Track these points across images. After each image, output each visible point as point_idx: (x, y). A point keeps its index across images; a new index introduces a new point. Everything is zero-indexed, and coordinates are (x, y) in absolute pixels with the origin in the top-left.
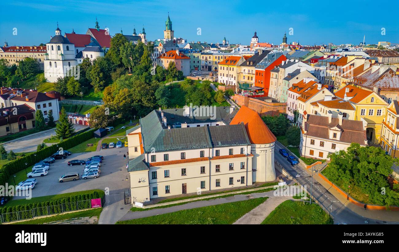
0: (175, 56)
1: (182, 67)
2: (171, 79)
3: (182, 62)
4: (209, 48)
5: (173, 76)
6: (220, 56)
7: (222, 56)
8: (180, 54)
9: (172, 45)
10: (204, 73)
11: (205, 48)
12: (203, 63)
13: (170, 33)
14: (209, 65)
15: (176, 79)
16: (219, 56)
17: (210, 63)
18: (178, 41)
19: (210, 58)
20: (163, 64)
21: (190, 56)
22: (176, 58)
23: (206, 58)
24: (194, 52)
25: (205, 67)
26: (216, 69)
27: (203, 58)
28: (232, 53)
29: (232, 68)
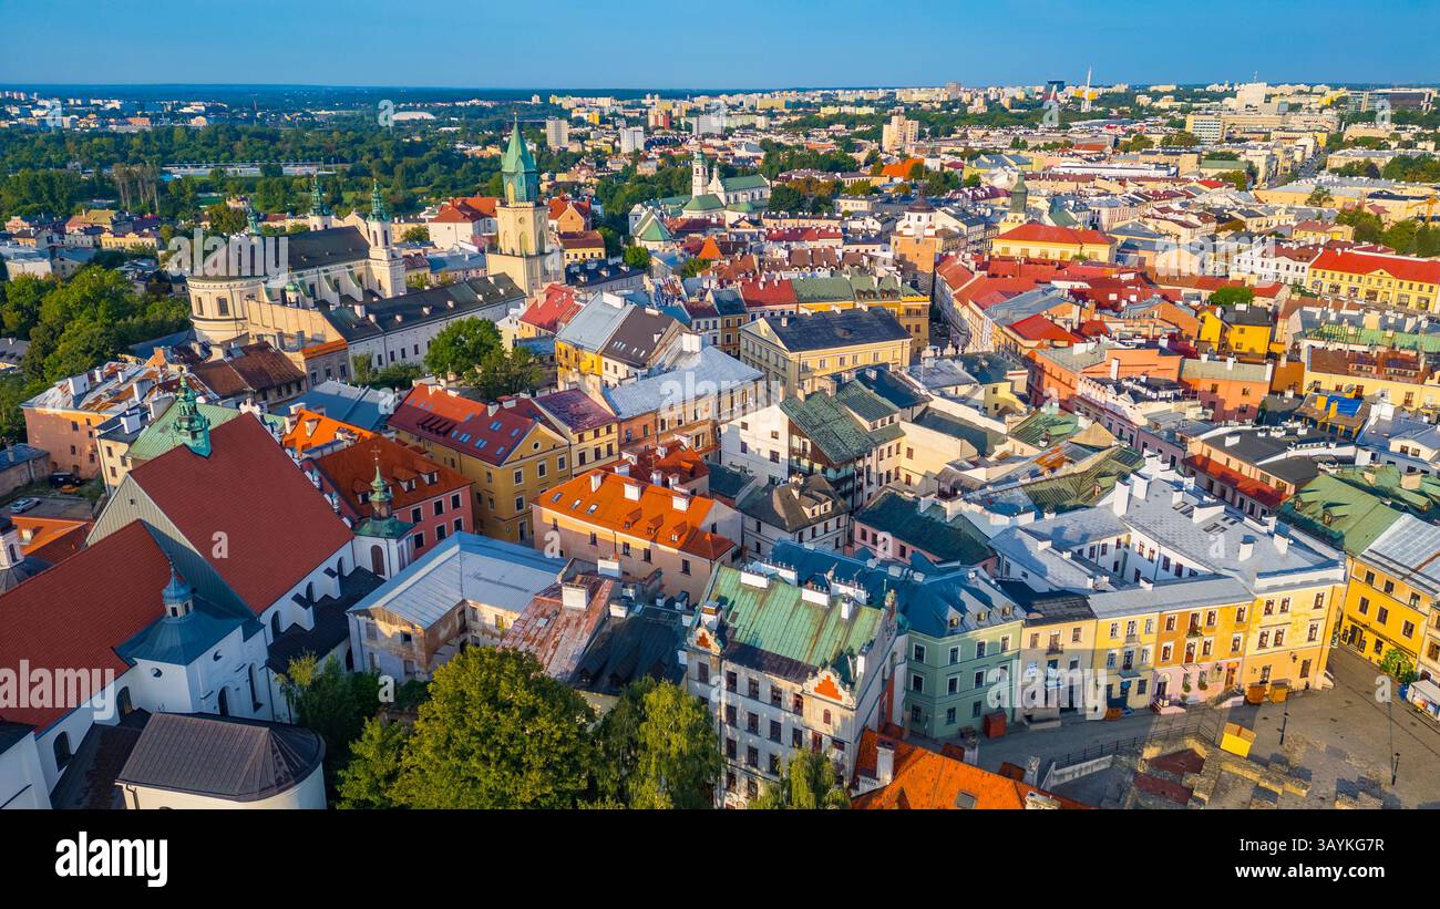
4: (891, 421)
6: (1141, 618)
10: (1073, 773)
11: (875, 425)
13: (529, 215)
16: (1133, 618)
17: (1074, 665)
19: (1076, 639)
21: (955, 651)
23: (1054, 642)
24: (979, 619)
26: (1111, 702)
27: (1034, 644)
28: (1109, 507)
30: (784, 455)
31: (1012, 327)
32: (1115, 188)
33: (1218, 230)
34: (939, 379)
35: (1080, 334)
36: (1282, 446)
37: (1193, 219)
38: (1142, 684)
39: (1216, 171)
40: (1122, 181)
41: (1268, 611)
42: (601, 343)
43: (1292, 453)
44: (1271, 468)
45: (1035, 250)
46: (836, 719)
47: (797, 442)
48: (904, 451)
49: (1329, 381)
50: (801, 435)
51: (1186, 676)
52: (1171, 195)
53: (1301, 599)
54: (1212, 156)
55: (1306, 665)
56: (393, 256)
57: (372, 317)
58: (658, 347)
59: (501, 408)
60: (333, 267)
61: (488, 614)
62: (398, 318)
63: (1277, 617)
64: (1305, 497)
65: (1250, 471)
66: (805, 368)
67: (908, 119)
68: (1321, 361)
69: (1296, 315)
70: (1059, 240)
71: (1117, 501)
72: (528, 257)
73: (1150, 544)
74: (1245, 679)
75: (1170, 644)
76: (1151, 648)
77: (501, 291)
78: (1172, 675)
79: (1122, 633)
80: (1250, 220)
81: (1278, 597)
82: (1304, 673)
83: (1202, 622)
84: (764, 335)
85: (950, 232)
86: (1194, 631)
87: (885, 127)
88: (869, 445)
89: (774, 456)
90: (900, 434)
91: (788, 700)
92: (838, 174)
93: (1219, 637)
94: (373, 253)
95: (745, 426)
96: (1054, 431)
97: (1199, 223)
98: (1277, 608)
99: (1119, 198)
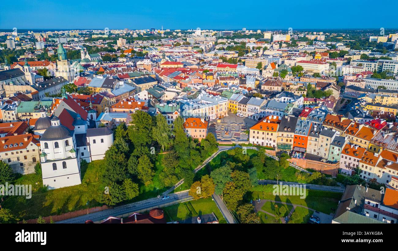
4: (163, 92)
11: (161, 92)
13: (66, 63)
17: (199, 115)
19: (199, 111)
20: (188, 133)
27: (194, 113)
29: (270, 133)
30: (147, 98)
31: (174, 78)
32: (178, 54)
33: (200, 61)
34: (167, 86)
35: (185, 78)
36: (218, 89)
37: (195, 60)
38: (207, 117)
39: (196, 50)
40: (179, 53)
42: (101, 86)
43: (220, 89)
44: (218, 91)
45: (169, 66)
47: (149, 96)
48: (166, 96)
49: (223, 82)
52: (189, 55)
53: (224, 104)
54: (194, 47)
55: (225, 113)
56: (32, 74)
57: (40, 86)
58: (114, 85)
59: (95, 95)
60: (18, 77)
61: (118, 120)
62: (46, 86)
63: (221, 107)
64: (222, 94)
65: (215, 92)
66: (140, 88)
67: (123, 39)
68: (221, 79)
69: (216, 74)
70: (173, 64)
71: (199, 97)
72: (67, 72)
73: (205, 101)
74: (219, 116)
75: (210, 111)
76: (208, 112)
78: (211, 115)
80: (205, 59)
81: (221, 104)
83: (213, 108)
84: (130, 83)
87: (117, 41)
88: (161, 96)
89: (145, 99)
90: (165, 94)
91: (170, 117)
92: (114, 53)
93: (215, 110)
94: (26, 73)
95: (139, 95)
96: (188, 90)
99: (180, 56)
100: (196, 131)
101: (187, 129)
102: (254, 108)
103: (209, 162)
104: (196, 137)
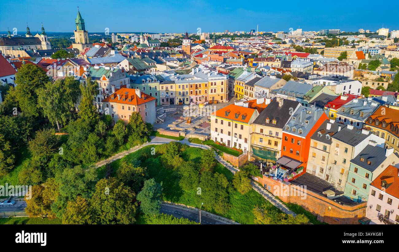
0: (135, 100)
1: (146, 113)
2: (138, 141)
3: (146, 107)
4: (154, 64)
5: (141, 135)
6: (185, 84)
7: (188, 84)
8: (141, 96)
9: (120, 76)
10: (168, 110)
11: (149, 65)
12: (163, 95)
14: (171, 97)
15: (145, 139)
16: (183, 84)
17: (172, 94)
18: (105, 52)
19: (171, 88)
20: (114, 110)
21: (144, 88)
22: (139, 104)
23: (167, 88)
24: (149, 81)
25: (165, 101)
26: (180, 101)
27: (162, 88)
28: (192, 74)
29: (239, 125)
30: (128, 70)
31: (195, 56)
34: (169, 60)
37: (260, 48)
38: (187, 99)
41: (212, 85)
42: (93, 55)
43: (233, 67)
44: (228, 69)
46: (106, 85)
47: (131, 67)
50: (131, 65)
51: (197, 98)
53: (218, 82)
55: (222, 97)
56: (48, 44)
57: (38, 53)
58: (105, 54)
59: (61, 59)
60: (31, 46)
62: (46, 54)
63: (214, 86)
64: (231, 72)
65: (225, 70)
68: (257, 59)
71: (193, 72)
72: (82, 44)
73: (196, 78)
74: (210, 99)
75: (192, 90)
76: (188, 91)
77: (75, 52)
78: (193, 97)
79: (181, 87)
80: (274, 49)
81: (213, 82)
82: (222, 99)
83: (198, 86)
85: (200, 49)
86: (197, 88)
87: (201, 36)
88: (148, 68)
90: (155, 67)
93: (202, 89)
94: (42, 43)
96: (186, 64)
97: (262, 49)
98: (214, 84)
100: (123, 108)
101: (111, 103)
102: (262, 92)
103: (119, 160)
104: (124, 118)
